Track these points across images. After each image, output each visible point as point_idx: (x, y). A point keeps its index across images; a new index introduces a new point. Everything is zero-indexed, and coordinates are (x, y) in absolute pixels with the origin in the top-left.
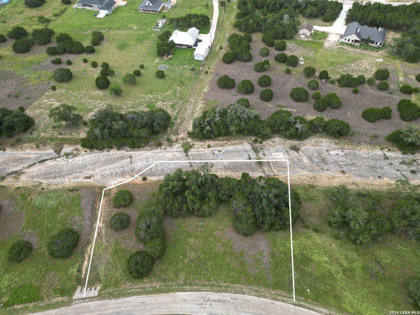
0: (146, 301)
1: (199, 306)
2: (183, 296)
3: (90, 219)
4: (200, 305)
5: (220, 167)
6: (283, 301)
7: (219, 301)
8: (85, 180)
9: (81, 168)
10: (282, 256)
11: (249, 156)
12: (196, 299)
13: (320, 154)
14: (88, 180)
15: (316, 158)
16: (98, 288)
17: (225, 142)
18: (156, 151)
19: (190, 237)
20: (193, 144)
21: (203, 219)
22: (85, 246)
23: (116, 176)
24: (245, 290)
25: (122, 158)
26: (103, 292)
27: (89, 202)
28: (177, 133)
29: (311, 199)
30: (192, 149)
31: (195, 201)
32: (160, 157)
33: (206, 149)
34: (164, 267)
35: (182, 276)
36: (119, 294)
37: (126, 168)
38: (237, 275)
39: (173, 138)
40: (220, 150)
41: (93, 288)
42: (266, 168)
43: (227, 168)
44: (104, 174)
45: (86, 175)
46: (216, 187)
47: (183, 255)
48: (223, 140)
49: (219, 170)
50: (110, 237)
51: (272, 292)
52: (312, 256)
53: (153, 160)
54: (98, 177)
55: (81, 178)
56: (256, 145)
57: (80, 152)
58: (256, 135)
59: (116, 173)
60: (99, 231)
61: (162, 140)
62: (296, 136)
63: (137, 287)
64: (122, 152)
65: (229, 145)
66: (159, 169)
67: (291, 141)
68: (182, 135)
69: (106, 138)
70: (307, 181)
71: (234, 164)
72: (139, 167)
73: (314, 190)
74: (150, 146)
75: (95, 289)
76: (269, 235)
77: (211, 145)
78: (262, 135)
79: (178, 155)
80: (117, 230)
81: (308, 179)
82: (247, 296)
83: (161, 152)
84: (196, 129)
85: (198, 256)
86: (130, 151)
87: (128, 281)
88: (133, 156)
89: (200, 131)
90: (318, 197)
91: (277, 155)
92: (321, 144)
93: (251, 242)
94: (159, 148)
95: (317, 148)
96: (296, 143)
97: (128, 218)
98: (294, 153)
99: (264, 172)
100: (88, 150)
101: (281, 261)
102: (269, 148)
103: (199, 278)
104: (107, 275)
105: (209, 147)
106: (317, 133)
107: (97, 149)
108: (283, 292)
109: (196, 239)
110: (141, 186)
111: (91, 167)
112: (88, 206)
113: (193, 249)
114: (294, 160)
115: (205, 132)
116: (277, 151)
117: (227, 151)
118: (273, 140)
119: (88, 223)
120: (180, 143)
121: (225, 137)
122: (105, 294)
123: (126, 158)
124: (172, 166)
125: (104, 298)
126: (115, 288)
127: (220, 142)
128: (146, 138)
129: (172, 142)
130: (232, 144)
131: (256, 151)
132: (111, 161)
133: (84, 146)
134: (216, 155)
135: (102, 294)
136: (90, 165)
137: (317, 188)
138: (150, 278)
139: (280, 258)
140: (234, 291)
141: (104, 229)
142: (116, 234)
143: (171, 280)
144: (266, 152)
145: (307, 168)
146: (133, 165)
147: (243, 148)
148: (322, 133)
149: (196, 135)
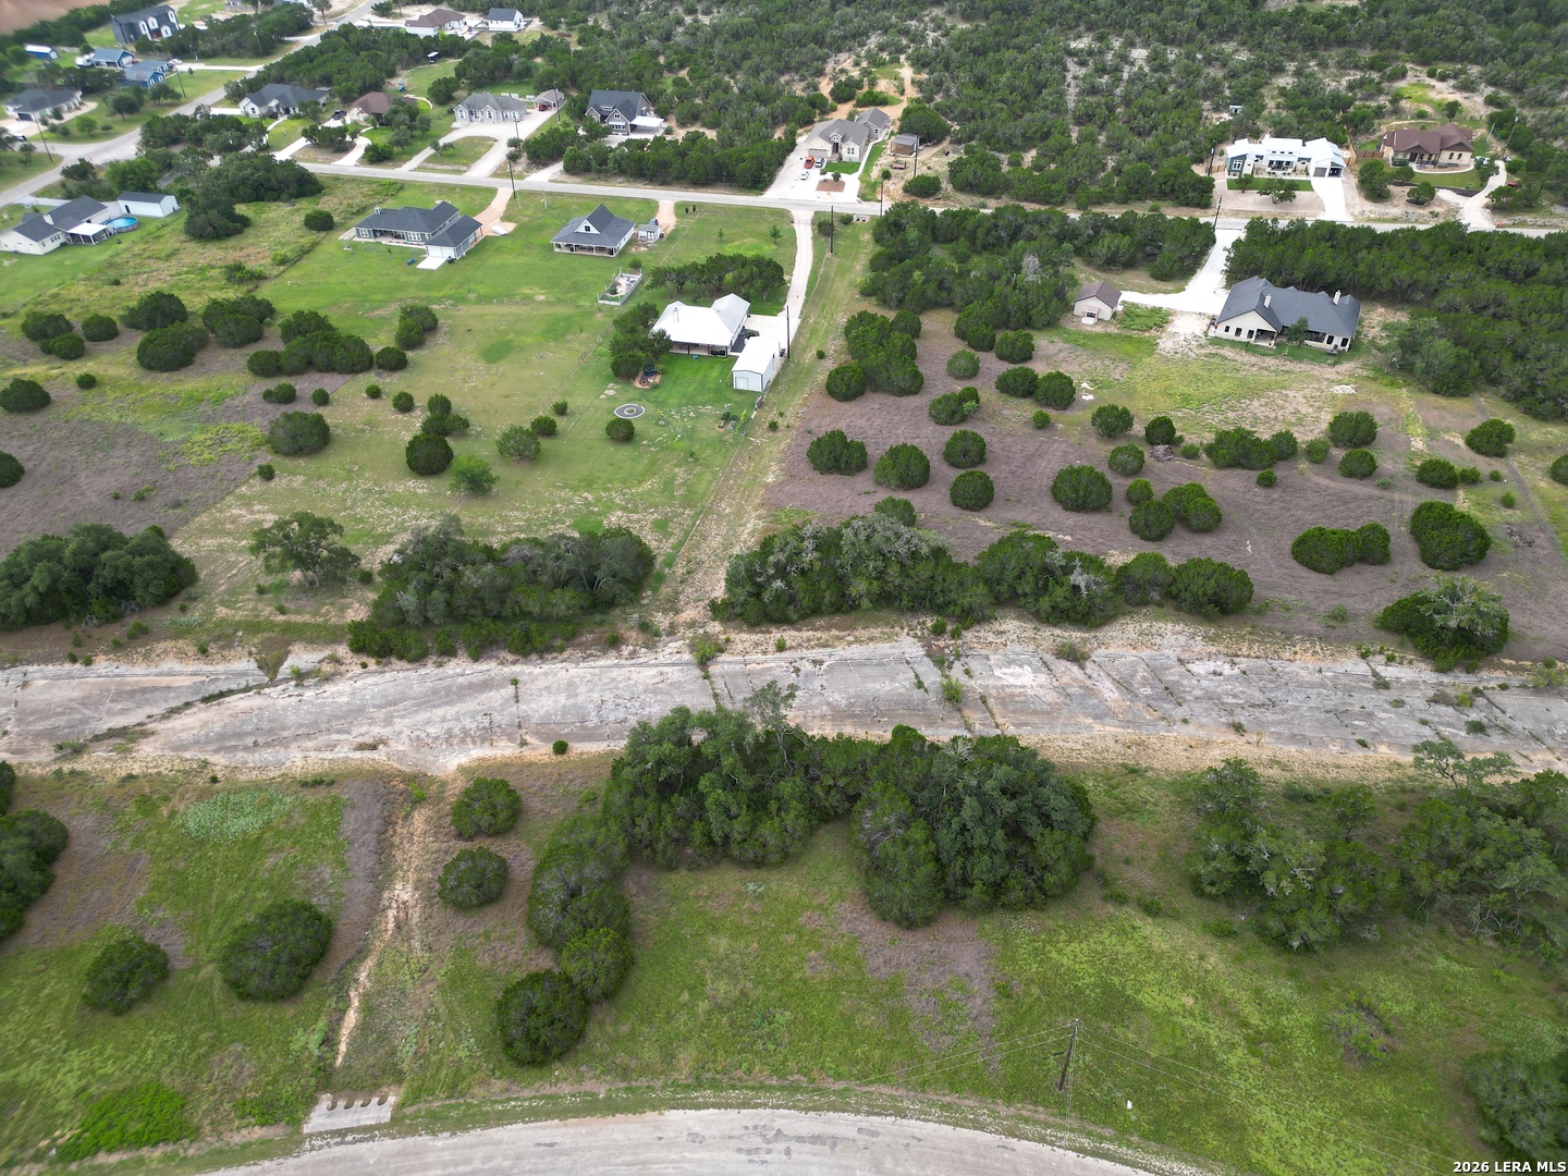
0: (558, 1140)
1: (745, 1157)
2: (690, 1123)
3: (372, 876)
4: (749, 1152)
5: (817, 712)
6: (1042, 1140)
7: (816, 1139)
8: (358, 755)
9: (344, 717)
10: (1035, 991)
11: (917, 676)
12: (736, 1133)
13: (1156, 672)
14: (368, 754)
15: (1144, 686)
16: (392, 1099)
17: (834, 632)
18: (602, 662)
19: (715, 930)
20: (728, 640)
21: (762, 874)
22: (349, 961)
23: (463, 741)
24: (906, 1104)
25: (487, 685)
26: (409, 1110)
27: (369, 820)
28: (672, 606)
29: (1129, 809)
30: (724, 657)
31: (734, 810)
32: (613, 680)
33: (769, 656)
34: (624, 1029)
35: (687, 1057)
36: (465, 1116)
37: (497, 718)
38: (877, 1053)
39: (661, 620)
40: (820, 657)
41: (375, 1100)
42: (976, 717)
43: (839, 715)
44: (423, 735)
45: (360, 740)
46: (807, 768)
47: (692, 989)
48: (828, 628)
49: (817, 721)
50: (440, 933)
51: (1003, 1110)
52: (1138, 992)
53: (592, 690)
54: (401, 746)
55: (346, 749)
56: (941, 643)
57: (343, 668)
58: (939, 609)
59: (465, 733)
60: (402, 915)
61: (622, 629)
62: (1072, 614)
63: (527, 1093)
64: (489, 668)
65: (850, 644)
66: (612, 718)
67: (1057, 632)
68: (689, 614)
69: (436, 621)
70: (1115, 755)
71: (867, 703)
72: (542, 712)
73: (1140, 781)
74: (584, 646)
75: (380, 1103)
76: (989, 924)
77: (788, 644)
78: (958, 612)
79: (674, 674)
80: (462, 907)
81: (1118, 748)
82: (912, 1122)
83: (617, 666)
84: (739, 590)
85: (744, 994)
86: (514, 663)
87: (498, 1073)
88: (522, 678)
89: (751, 595)
90: (1156, 805)
91: (1012, 675)
92: (1158, 640)
93: (926, 946)
94: (613, 653)
95: (1146, 653)
96: (1074, 636)
97: (503, 870)
98: (1068, 671)
99: (968, 728)
100: (372, 663)
101: (1031, 1008)
102: (984, 652)
103: (745, 1065)
104: (425, 1056)
105: (781, 647)
106: (1145, 604)
107: (401, 658)
108: (1041, 1109)
109: (734, 938)
110: (548, 771)
111: (381, 714)
112: (365, 832)
113: (726, 971)
114: (1070, 691)
115: (767, 596)
116: (1011, 663)
117: (843, 662)
118: (996, 626)
119: (363, 887)
120: (683, 638)
121: (837, 619)
122: (415, 1116)
123: (500, 686)
124: (653, 710)
125: (412, 1131)
126: (450, 1097)
127: (818, 634)
128: (567, 620)
129: (657, 634)
130: (857, 640)
131: (941, 662)
132: (447, 695)
133: (358, 649)
134: (807, 675)
135: (405, 1117)
136: (375, 706)
137: (1149, 774)
138: (575, 1065)
139: (1028, 1000)
140: (869, 1106)
141: (418, 909)
142: (461, 923)
143: (646, 1070)
144: (974, 665)
145: (1114, 715)
146: (523, 707)
147: (897, 651)
148: (1160, 605)
149: (738, 610)
